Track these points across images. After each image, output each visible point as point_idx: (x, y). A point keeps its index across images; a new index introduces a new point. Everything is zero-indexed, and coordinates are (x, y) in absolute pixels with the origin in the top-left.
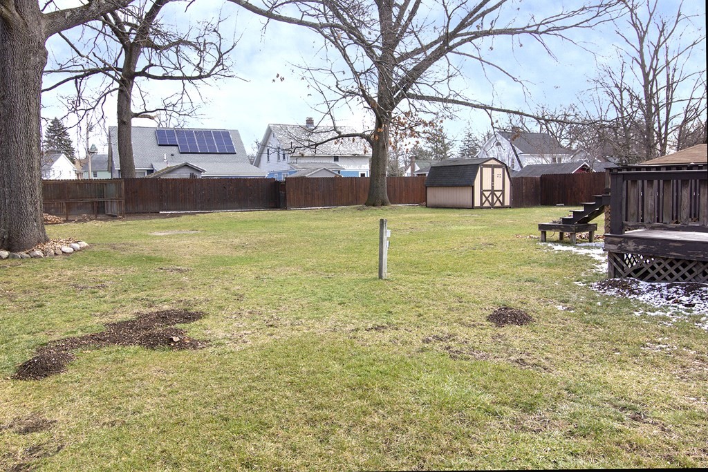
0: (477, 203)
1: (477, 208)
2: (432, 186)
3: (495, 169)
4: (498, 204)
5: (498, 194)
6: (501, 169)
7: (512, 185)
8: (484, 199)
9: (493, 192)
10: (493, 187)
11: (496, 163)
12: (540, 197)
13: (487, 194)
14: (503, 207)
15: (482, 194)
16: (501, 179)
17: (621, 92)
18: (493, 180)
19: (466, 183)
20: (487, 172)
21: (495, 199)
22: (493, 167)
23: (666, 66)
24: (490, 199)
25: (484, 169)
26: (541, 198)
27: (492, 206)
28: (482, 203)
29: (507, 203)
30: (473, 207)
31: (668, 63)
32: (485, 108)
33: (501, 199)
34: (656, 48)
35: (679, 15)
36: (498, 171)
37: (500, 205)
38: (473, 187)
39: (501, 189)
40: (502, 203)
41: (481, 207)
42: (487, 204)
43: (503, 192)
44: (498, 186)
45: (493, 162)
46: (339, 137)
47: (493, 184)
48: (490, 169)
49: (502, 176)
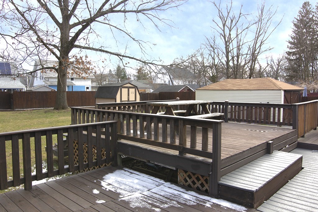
2: (98, 98)
3: (130, 89)
6: (134, 89)
10: (128, 99)
11: (131, 86)
16: (134, 95)
17: (214, 50)
18: (129, 95)
19: (112, 97)
20: (125, 91)
23: (236, 37)
25: (123, 89)
31: (237, 35)
35: (240, 14)
36: (132, 91)
38: (116, 99)
39: (134, 100)
44: (132, 98)
45: (129, 85)
46: (42, 69)
47: (129, 97)
48: (127, 89)
49: (134, 93)
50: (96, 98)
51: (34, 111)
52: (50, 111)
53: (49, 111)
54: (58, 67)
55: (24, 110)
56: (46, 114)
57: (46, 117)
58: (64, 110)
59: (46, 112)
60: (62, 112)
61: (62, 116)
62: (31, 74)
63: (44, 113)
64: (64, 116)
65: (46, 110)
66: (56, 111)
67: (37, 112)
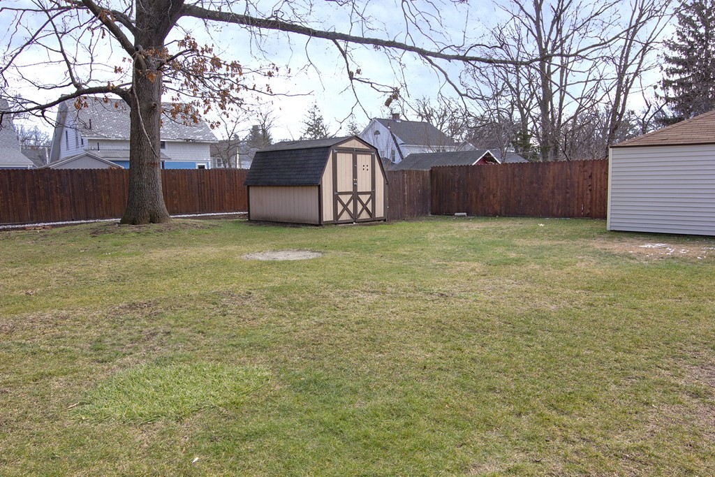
0: (328, 215)
1: (328, 224)
2: (256, 185)
3: (359, 157)
4: (365, 216)
5: (365, 198)
6: (369, 157)
7: (387, 183)
8: (340, 208)
9: (355, 195)
10: (355, 187)
11: (361, 146)
12: (429, 202)
13: (345, 199)
14: (373, 221)
15: (336, 198)
16: (369, 173)
18: (355, 175)
19: (306, 180)
20: (344, 160)
21: (360, 207)
22: (355, 152)
24: (351, 207)
25: (339, 156)
26: (432, 204)
27: (355, 218)
28: (336, 216)
29: (380, 212)
30: (320, 223)
32: (334, 36)
33: (369, 206)
34: (556, 12)
36: (364, 160)
37: (368, 217)
38: (320, 187)
39: (369, 190)
40: (371, 214)
41: (336, 222)
42: (345, 217)
43: (372, 194)
44: (365, 185)
45: (355, 144)
46: (78, 94)
47: (356, 182)
48: (350, 156)
49: (370, 168)
50: (248, 187)
51: (55, 230)
52: (111, 229)
53: (104, 230)
54: (128, 87)
55: (24, 229)
56: (95, 241)
57: (99, 252)
58: (156, 226)
59: (95, 233)
60: (151, 230)
61: (155, 247)
62: (43, 113)
63: (89, 238)
64: (163, 246)
65: (95, 225)
66: (128, 228)
67: (67, 232)
